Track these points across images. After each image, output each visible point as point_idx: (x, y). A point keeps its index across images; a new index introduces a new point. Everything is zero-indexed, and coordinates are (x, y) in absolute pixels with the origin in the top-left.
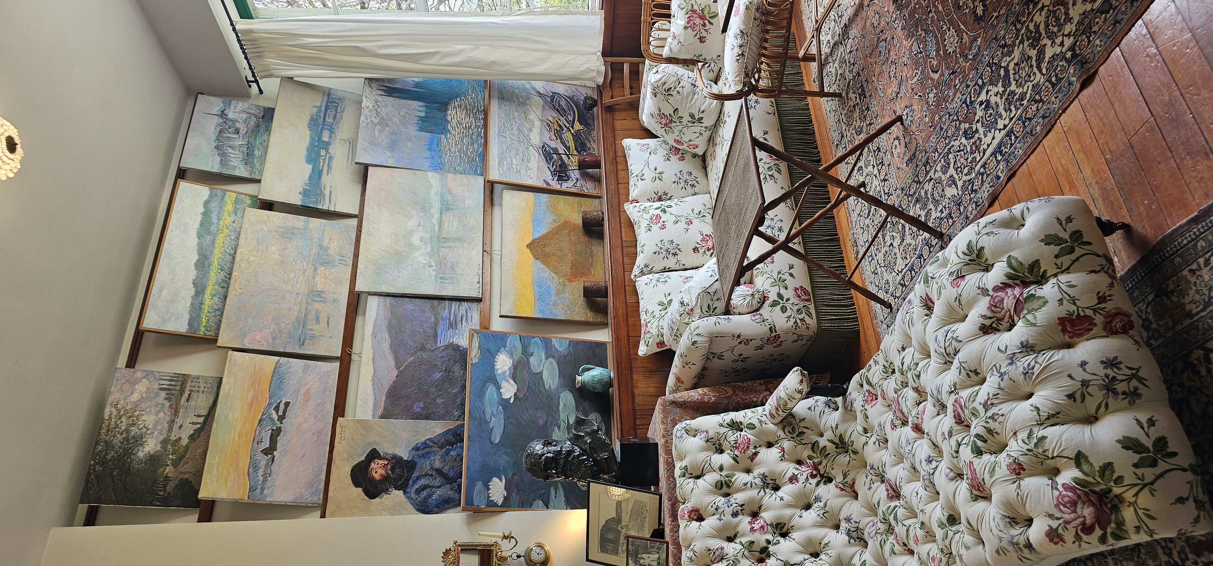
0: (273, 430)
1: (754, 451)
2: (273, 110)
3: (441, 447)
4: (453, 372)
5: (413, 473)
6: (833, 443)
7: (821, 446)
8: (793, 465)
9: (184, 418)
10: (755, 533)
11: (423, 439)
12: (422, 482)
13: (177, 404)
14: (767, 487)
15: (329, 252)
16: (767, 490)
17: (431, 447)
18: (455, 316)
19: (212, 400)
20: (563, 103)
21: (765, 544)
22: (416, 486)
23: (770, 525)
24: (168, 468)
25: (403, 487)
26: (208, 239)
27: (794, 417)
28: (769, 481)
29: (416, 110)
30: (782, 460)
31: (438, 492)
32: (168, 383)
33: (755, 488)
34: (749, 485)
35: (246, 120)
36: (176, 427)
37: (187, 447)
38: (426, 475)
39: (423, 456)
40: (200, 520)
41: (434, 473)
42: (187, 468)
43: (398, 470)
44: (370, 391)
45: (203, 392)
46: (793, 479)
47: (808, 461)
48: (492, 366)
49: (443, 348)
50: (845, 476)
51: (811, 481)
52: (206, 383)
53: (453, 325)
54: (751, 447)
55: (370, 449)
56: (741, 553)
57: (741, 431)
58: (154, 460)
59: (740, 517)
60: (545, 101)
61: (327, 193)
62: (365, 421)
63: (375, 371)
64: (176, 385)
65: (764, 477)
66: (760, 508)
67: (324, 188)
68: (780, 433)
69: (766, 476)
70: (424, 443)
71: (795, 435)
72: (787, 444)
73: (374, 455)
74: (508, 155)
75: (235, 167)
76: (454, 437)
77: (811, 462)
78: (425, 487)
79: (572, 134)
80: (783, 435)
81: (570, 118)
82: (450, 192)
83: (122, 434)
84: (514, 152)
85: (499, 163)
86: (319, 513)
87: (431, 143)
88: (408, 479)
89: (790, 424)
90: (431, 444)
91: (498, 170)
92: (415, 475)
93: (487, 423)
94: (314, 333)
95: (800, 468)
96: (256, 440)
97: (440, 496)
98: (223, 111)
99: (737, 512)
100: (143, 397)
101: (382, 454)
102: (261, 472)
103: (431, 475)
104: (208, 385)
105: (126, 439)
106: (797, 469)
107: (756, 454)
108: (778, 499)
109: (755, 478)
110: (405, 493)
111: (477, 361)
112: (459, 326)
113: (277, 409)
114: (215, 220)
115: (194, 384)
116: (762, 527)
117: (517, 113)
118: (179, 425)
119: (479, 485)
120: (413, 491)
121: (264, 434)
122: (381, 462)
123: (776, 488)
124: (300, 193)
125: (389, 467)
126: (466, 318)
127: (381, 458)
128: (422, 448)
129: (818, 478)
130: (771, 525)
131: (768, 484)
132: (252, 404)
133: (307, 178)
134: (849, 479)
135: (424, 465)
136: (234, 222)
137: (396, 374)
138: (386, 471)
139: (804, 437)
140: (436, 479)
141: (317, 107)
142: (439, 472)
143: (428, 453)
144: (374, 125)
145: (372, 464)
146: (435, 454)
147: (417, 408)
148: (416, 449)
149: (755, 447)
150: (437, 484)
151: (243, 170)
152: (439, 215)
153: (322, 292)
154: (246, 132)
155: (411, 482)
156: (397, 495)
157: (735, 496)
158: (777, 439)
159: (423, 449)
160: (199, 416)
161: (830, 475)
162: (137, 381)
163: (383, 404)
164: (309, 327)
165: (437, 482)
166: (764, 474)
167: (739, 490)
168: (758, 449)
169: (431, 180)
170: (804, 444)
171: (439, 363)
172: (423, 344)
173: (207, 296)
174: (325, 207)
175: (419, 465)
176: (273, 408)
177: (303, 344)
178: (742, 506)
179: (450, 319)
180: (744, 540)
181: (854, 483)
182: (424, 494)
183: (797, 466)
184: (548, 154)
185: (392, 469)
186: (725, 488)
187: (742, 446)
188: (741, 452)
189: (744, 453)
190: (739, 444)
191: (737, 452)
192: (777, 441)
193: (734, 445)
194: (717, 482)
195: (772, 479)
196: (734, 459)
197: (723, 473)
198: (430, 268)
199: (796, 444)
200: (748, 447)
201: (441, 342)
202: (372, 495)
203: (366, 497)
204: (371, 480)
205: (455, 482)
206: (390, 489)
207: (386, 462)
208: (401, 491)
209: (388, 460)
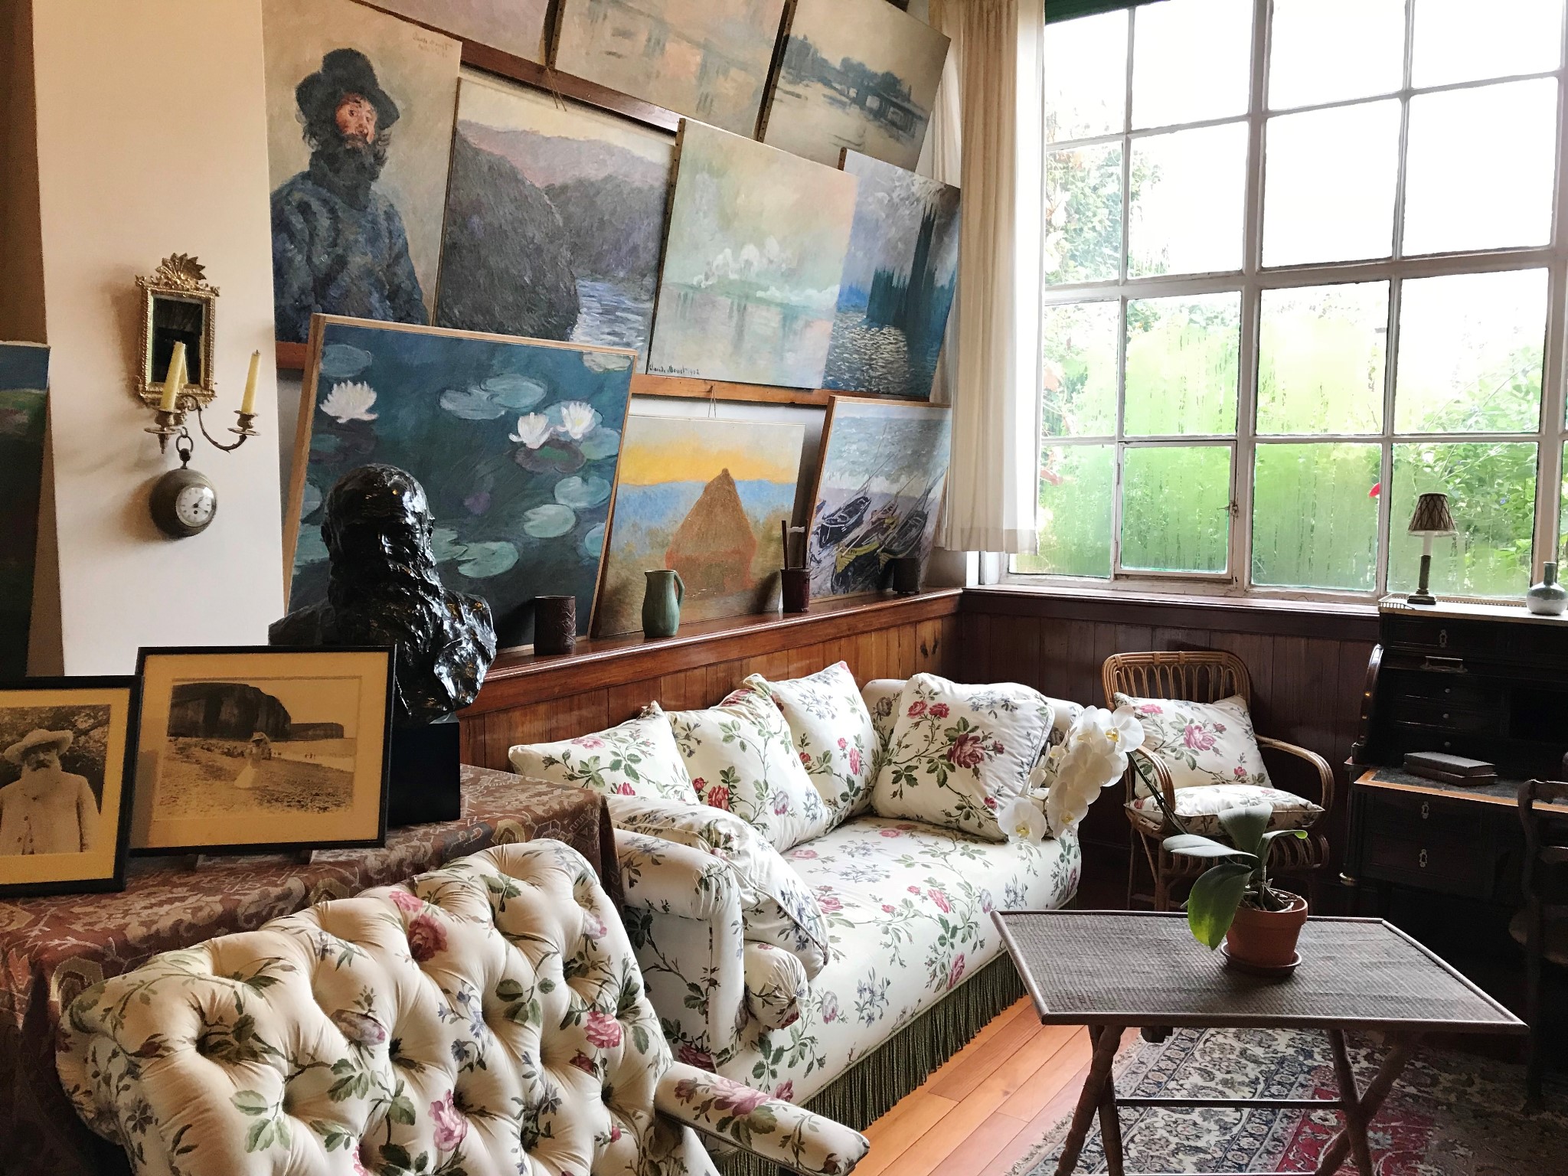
1: (598, 1061)
4: (529, 309)
5: (342, 201)
10: (432, 1120)
12: (324, 222)
14: (527, 1119)
15: (721, 76)
16: (522, 1118)
18: (624, 321)
20: (914, 532)
21: (414, 1157)
22: (316, 205)
23: (457, 1154)
25: (316, 173)
28: (543, 1119)
29: (902, 269)
30: (598, 1139)
31: (299, 258)
33: (523, 1086)
34: (526, 1068)
39: (374, 228)
41: (339, 251)
44: (496, 123)
48: (572, 397)
49: (573, 292)
53: (609, 313)
54: (604, 1052)
55: (399, 105)
56: (380, 1094)
57: (619, 1017)
59: (454, 1064)
60: (919, 501)
61: (799, 89)
65: (550, 1102)
66: (483, 1113)
67: (807, 86)
68: (644, 1119)
69: (554, 1109)
71: (651, 1157)
72: (628, 1142)
73: (386, 112)
74: (862, 435)
76: (404, 300)
78: (312, 228)
79: (875, 550)
81: (895, 547)
84: (864, 446)
85: (854, 420)
87: (859, 294)
88: (331, 188)
91: (846, 418)
92: (340, 207)
93: (480, 380)
94: (600, 20)
97: (291, 260)
99: (467, 1052)
101: (386, 131)
103: (334, 244)
107: (590, 1066)
109: (542, 1080)
110: (305, 176)
111: (587, 364)
116: (449, 1134)
117: (909, 452)
119: (364, 358)
122: (370, 129)
123: (529, 1142)
124: (805, 38)
125: (360, 145)
127: (379, 127)
128: (391, 227)
130: (458, 1157)
131: (537, 1120)
133: (825, 56)
135: (354, 228)
137: (537, 185)
138: (353, 137)
140: (328, 254)
141: (909, 95)
142: (341, 262)
143: (380, 241)
144: (890, 192)
145: (369, 106)
146: (375, 256)
147: (472, 223)
148: (391, 214)
149: (604, 1062)
150: (316, 255)
152: (778, 301)
155: (324, 192)
156: (301, 157)
157: (495, 1040)
158: (631, 1112)
159: (388, 232)
163: (488, 150)
164: (609, 12)
165: (322, 259)
166: (557, 1101)
167: (509, 1047)
168: (600, 1070)
171: (547, 280)
172: (584, 248)
174: (780, 83)
178: (482, 1063)
180: (409, 1092)
182: (299, 223)
184: (856, 507)
185: (352, 153)
186: (503, 1006)
187: (600, 1027)
188: (588, 1028)
189: (589, 1037)
190: (602, 1021)
191: (585, 1017)
192: (627, 1114)
193: (598, 1009)
194: (516, 984)
195: (548, 1124)
196: (570, 1014)
197: (538, 995)
198: (702, 277)
199: (635, 1165)
200: (602, 1044)
201: (584, 286)
202: (306, 92)
203: (300, 81)
204: (334, 102)
205: (317, 303)
206: (314, 142)
207: (369, 140)
208: (307, 169)
209: (375, 142)
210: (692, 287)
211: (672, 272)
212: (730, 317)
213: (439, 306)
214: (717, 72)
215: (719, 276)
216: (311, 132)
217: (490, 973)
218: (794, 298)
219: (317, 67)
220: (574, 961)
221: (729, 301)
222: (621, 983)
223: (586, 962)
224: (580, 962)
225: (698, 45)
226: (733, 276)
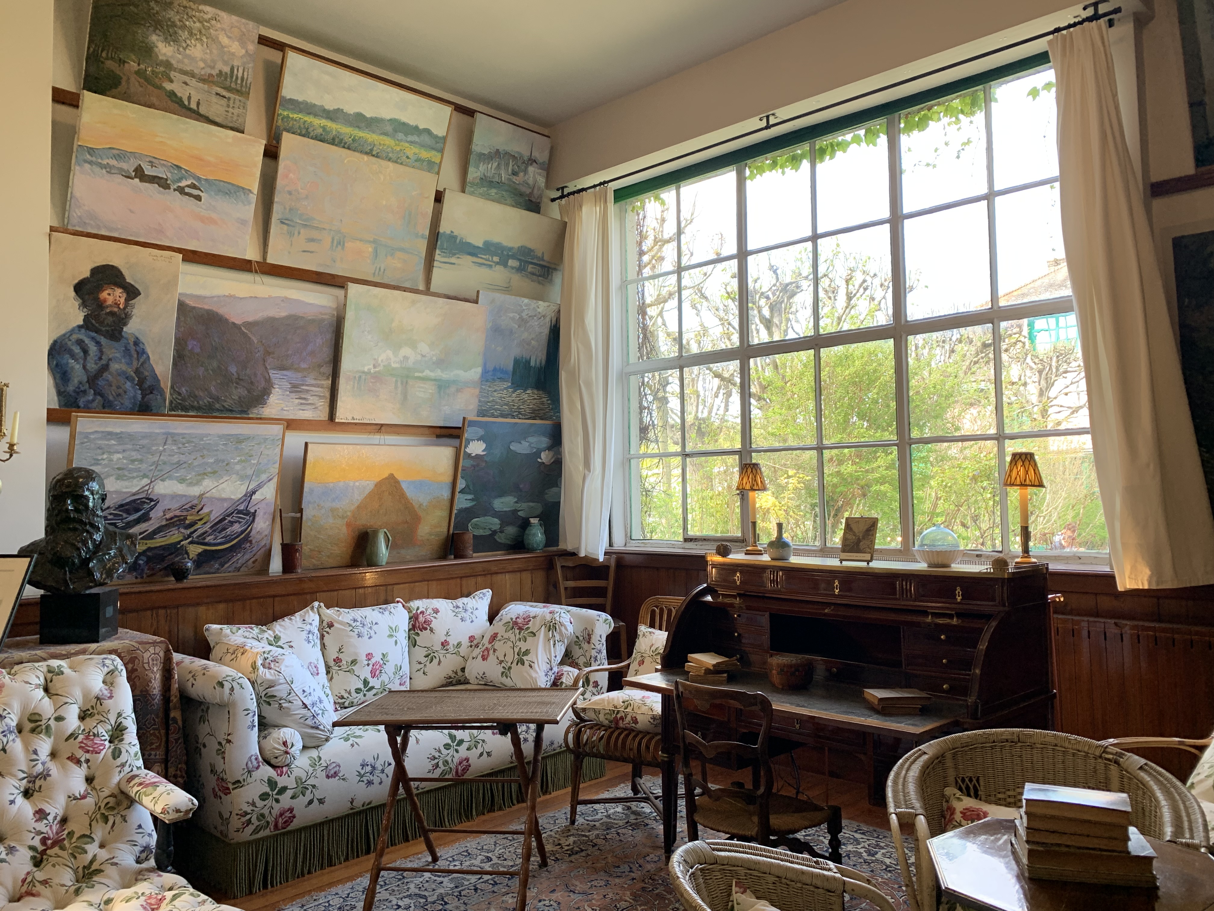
0: (166, 180)
1: (83, 759)
2: (538, 212)
3: (137, 371)
4: (236, 388)
5: (105, 337)
6: (91, 862)
7: (87, 847)
8: (61, 813)
9: (196, 88)
11: (149, 351)
12: (93, 348)
13: (213, 82)
14: (29, 782)
16: (25, 781)
17: (138, 360)
19: (218, 120)
22: (87, 341)
24: (136, 65)
25: (87, 325)
26: (389, 128)
27: (129, 807)
28: (38, 783)
29: (537, 357)
31: (77, 366)
32: (240, 75)
33: (28, 765)
34: (35, 757)
35: (527, 184)
36: (187, 79)
37: (160, 88)
38: (101, 352)
39: (127, 350)
40: (55, 91)
41: (104, 362)
42: (135, 85)
43: (110, 319)
44: (216, 292)
45: (227, 111)
46: (41, 814)
47: (66, 832)
49: (267, 377)
50: (45, 883)
51: (38, 838)
52: (238, 116)
54: (88, 756)
55: (139, 288)
57: (110, 742)
58: (147, 51)
61: (453, 260)
62: (176, 285)
63: (241, 298)
64: (236, 84)
65: (45, 775)
68: (107, 792)
69: (45, 779)
70: (144, 352)
71: (104, 811)
72: (90, 802)
73: (132, 292)
75: (478, 167)
76: (149, 387)
77: (64, 836)
78: (85, 352)
80: (103, 795)
82: (458, 391)
83: (180, 21)
86: (55, 224)
87: (502, 371)
88: (97, 331)
89: (118, 804)
90: (142, 360)
92: (103, 340)
95: (56, 822)
96: (154, 160)
97: (72, 368)
98: (535, 161)
100: (223, 47)
101: (132, 302)
102: (113, 162)
103: (100, 359)
104: (235, 118)
105: (174, 25)
106: (55, 818)
107: (78, 762)
108: (12, 798)
109: (43, 764)
110: (80, 327)
112: (293, 395)
113: (193, 186)
114: (410, 138)
115: (237, 103)
118: (188, 82)
120: (81, 337)
121: (161, 169)
122: (122, 300)
123: (27, 794)
124: (451, 232)
125: (116, 310)
126: (304, 403)
127: (127, 300)
128: (138, 349)
129: (41, 848)
131: (34, 782)
132: (201, 160)
133: (468, 241)
134: (39, 888)
135: (113, 350)
136: (408, 157)
137: (237, 322)
138: (111, 306)
139: (101, 824)
140: (96, 364)
141: (545, 257)
142: (105, 368)
143: (131, 356)
144: (520, 313)
145: (120, 290)
146: (128, 364)
147: (191, 344)
148: (137, 342)
149: (87, 761)
150: (89, 365)
151: (475, 175)
153: (343, 248)
154: (514, 183)
155: (93, 334)
156: (77, 317)
157: (18, 741)
158: (98, 788)
159: (136, 350)
160: (198, 104)
161: (45, 862)
162: (243, 44)
163: (200, 306)
165: (92, 366)
166: (49, 775)
167: (26, 745)
168: (85, 765)
169: (473, 370)
170: (90, 825)
171: (248, 371)
172: (273, 353)
173: (324, 122)
174: (437, 257)
175: (115, 344)
176: (194, 182)
177: (282, 223)
178: (4, 750)
179: (303, 385)
181: (33, 895)
182: (77, 350)
183: (58, 818)
185: (112, 314)
186: (29, 726)
187: (89, 743)
188: (82, 742)
189: (80, 747)
190: (92, 740)
191: (81, 737)
192: (96, 789)
193: (91, 734)
194: (40, 715)
195: (40, 787)
196: (72, 735)
197: (52, 722)
198: (371, 366)
199: (90, 814)
200: (88, 752)
201: (274, 375)
202: (79, 288)
203: (76, 281)
204: (99, 288)
205: (90, 388)
206: (85, 310)
207: (121, 306)
208: (81, 323)
209: (125, 308)
210: (364, 372)
211: (347, 364)
212: (396, 388)
213: (172, 387)
214: (386, 255)
215: (384, 366)
216: (84, 304)
217: (24, 708)
218: (445, 375)
219: (87, 274)
220: (88, 710)
221: (394, 379)
222: (113, 724)
223: (95, 711)
224: (91, 711)
225: (370, 242)
226: (394, 365)
